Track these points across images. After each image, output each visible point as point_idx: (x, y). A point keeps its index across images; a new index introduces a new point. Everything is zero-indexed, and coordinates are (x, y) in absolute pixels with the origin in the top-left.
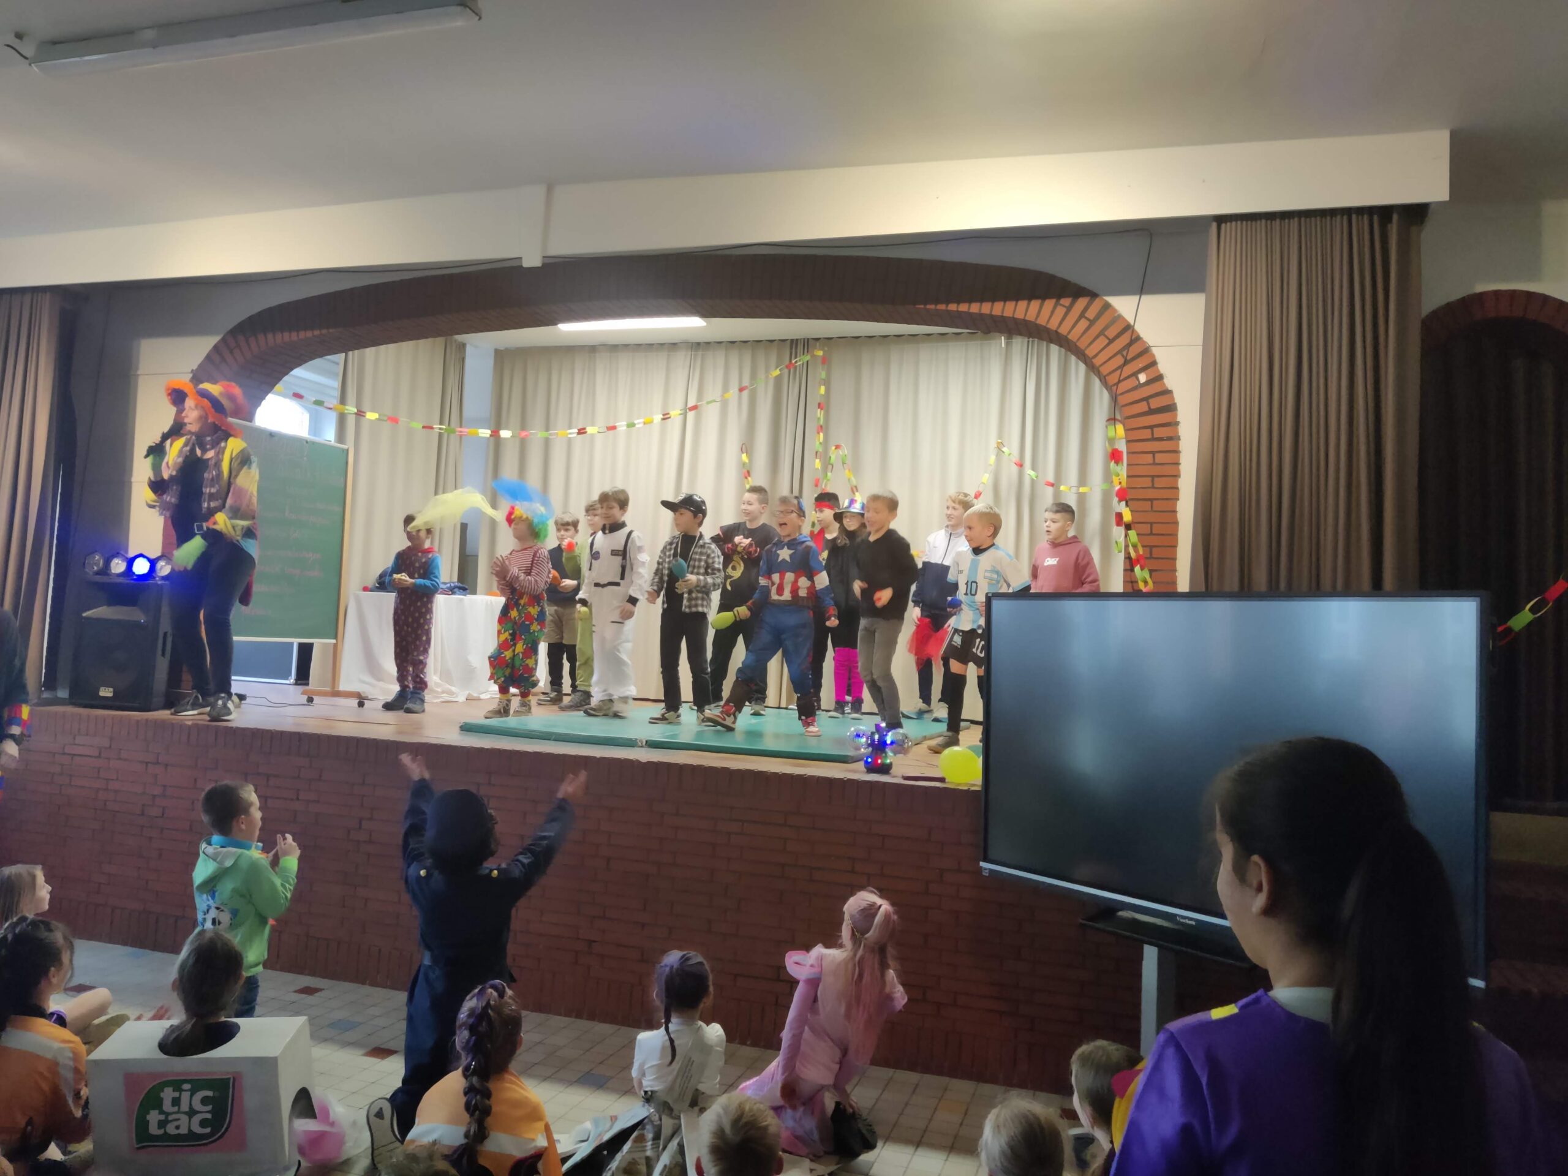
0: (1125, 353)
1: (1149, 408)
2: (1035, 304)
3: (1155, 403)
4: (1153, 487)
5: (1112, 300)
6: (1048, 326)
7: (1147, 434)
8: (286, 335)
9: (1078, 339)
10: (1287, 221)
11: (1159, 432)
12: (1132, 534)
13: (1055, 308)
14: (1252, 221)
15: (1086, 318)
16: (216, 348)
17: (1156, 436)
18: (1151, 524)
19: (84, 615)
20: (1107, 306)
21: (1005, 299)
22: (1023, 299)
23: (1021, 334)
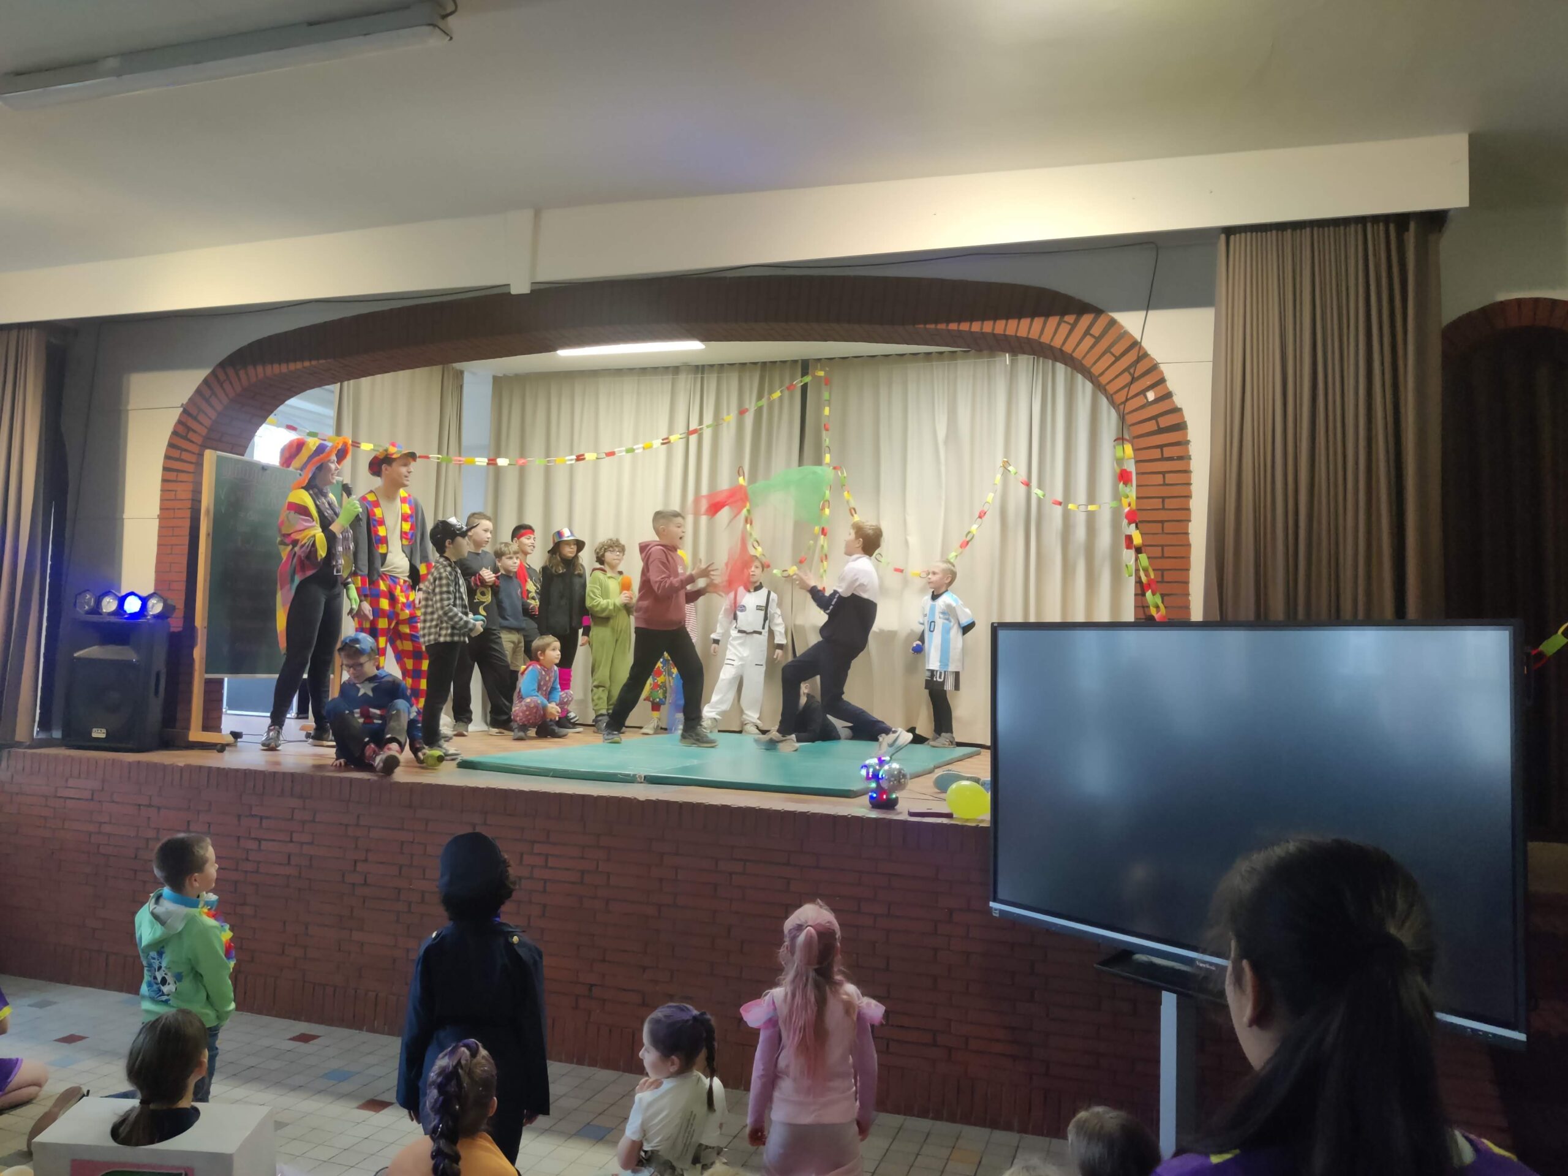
0: (1132, 371)
1: (1158, 426)
2: (1038, 322)
3: (1164, 422)
4: (1164, 509)
5: (1117, 316)
6: (1052, 344)
7: (1156, 453)
8: (276, 367)
9: (1084, 356)
10: (1298, 231)
11: (1168, 452)
12: (1143, 557)
13: (1059, 325)
14: (1261, 232)
15: (1091, 335)
16: (206, 381)
17: (1165, 455)
18: (1163, 546)
19: (76, 655)
20: (1113, 322)
21: (1007, 317)
22: (1026, 316)
23: (1024, 353)
